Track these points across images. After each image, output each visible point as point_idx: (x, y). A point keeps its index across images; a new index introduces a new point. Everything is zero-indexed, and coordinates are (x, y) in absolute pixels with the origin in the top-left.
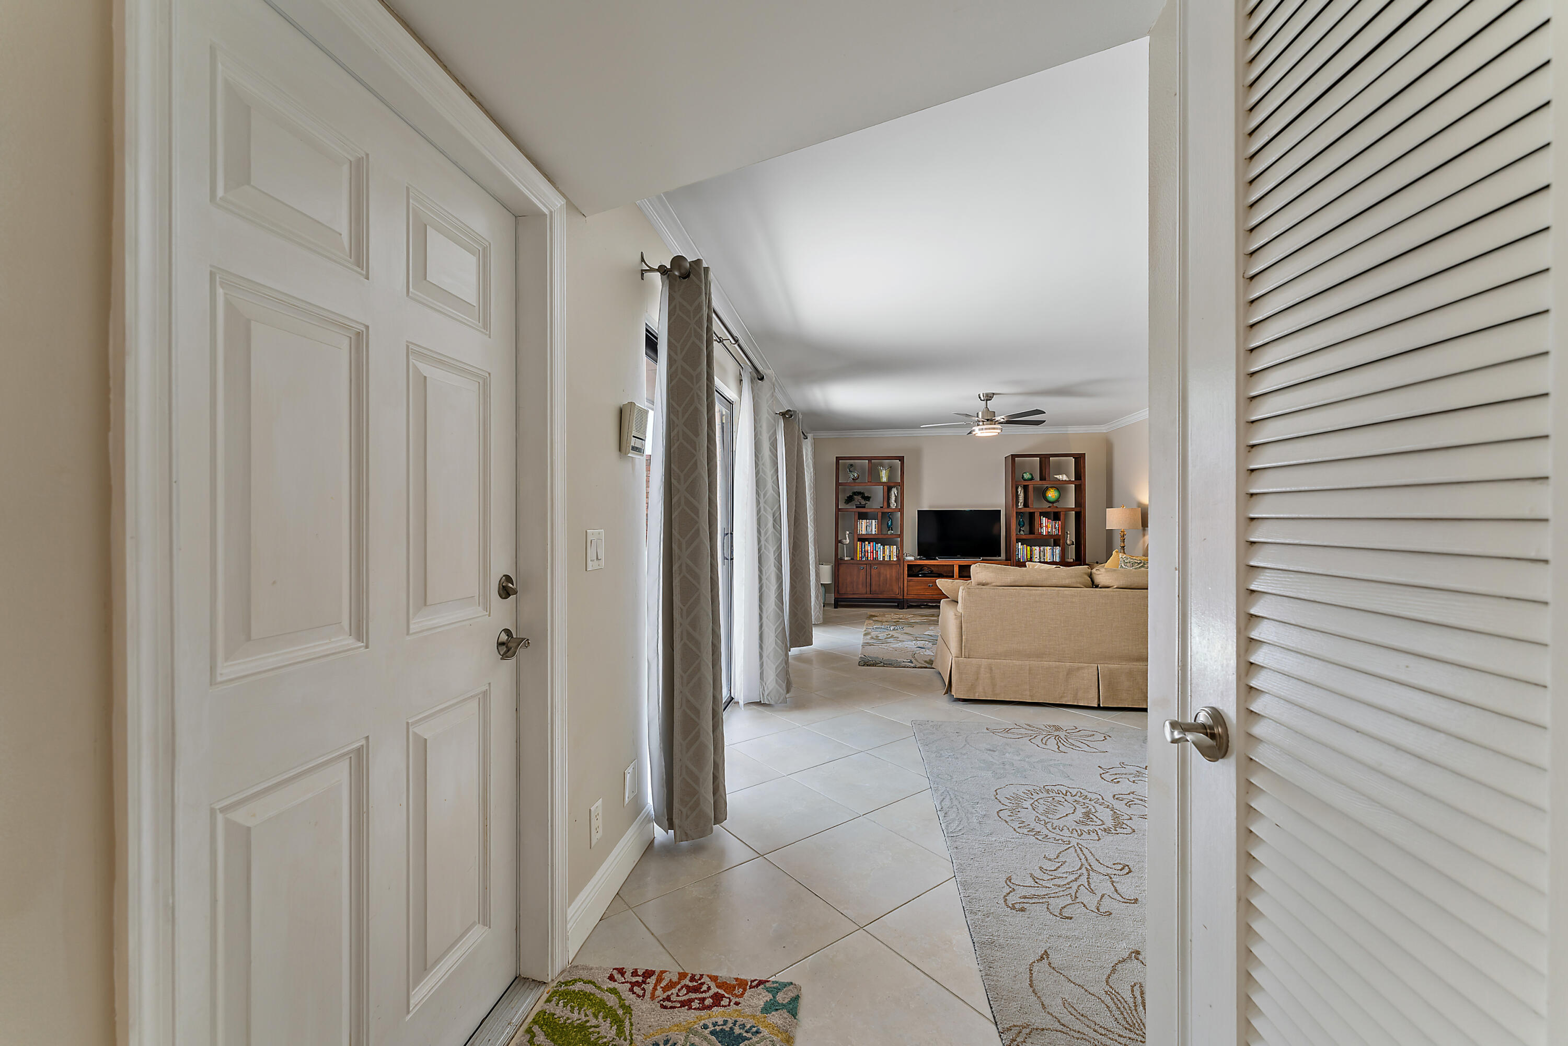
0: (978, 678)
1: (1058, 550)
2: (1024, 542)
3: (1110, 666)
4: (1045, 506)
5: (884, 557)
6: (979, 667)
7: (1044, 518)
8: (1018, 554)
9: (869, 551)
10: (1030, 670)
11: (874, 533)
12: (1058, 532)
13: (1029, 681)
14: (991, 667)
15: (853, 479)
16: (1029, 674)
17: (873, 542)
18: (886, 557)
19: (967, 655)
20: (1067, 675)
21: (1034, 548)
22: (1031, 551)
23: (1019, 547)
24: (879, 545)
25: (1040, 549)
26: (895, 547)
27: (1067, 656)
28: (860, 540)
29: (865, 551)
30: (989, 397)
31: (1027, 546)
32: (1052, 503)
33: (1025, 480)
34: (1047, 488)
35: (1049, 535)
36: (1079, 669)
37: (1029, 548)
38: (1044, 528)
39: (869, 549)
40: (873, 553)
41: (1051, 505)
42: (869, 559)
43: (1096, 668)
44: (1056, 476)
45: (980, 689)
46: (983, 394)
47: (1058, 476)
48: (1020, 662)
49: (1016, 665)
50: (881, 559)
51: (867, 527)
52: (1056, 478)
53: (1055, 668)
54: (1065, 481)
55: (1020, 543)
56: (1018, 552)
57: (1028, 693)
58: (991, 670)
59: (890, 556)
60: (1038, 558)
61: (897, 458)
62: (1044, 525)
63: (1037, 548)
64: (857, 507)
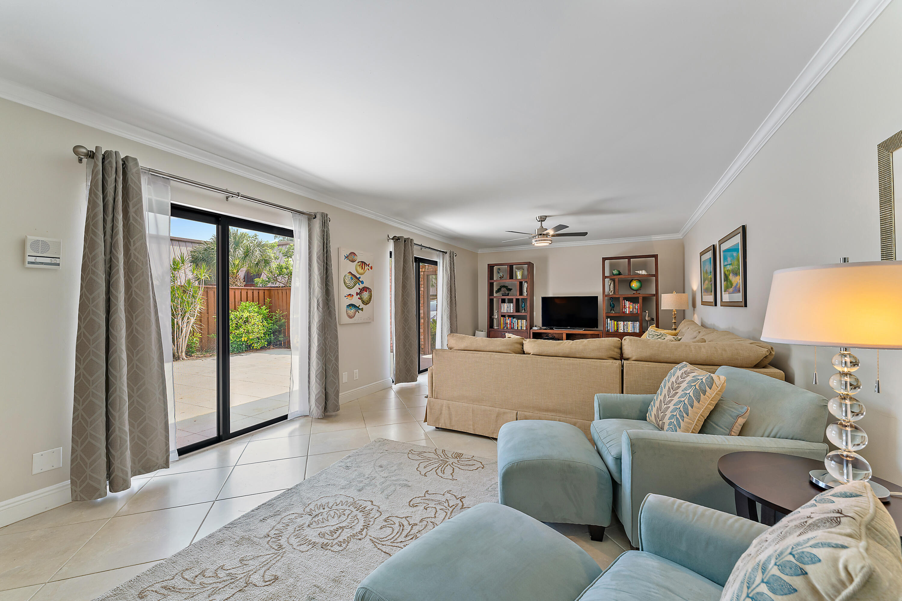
0: (441, 413)
1: (637, 324)
2: (612, 318)
3: (526, 413)
4: (630, 294)
5: (517, 327)
6: (442, 406)
7: (627, 302)
8: (608, 327)
9: (508, 323)
10: (473, 411)
11: (512, 311)
12: (638, 311)
13: (472, 418)
14: (449, 407)
15: (500, 278)
16: (472, 413)
17: (511, 317)
18: (519, 327)
19: (436, 396)
20: (497, 417)
21: (619, 322)
22: (617, 325)
23: (609, 322)
24: (515, 319)
25: (624, 324)
26: (525, 321)
27: (497, 403)
28: (504, 316)
29: (506, 323)
30: (542, 219)
31: (614, 321)
32: (636, 290)
33: (614, 275)
34: (632, 281)
35: (631, 313)
36: (504, 413)
37: (615, 322)
38: (627, 308)
39: (509, 322)
40: (511, 324)
41: (635, 292)
42: (509, 328)
43: (516, 414)
44: (637, 272)
45: (442, 421)
46: (538, 217)
47: (638, 272)
48: (467, 404)
49: (464, 406)
50: (516, 329)
51: (508, 308)
52: (637, 273)
53: (489, 411)
54: (644, 275)
55: (609, 319)
56: (608, 325)
57: (471, 427)
58: (449, 408)
59: (522, 327)
60: (623, 329)
61: (526, 263)
62: (627, 306)
63: (622, 323)
64: (503, 295)
